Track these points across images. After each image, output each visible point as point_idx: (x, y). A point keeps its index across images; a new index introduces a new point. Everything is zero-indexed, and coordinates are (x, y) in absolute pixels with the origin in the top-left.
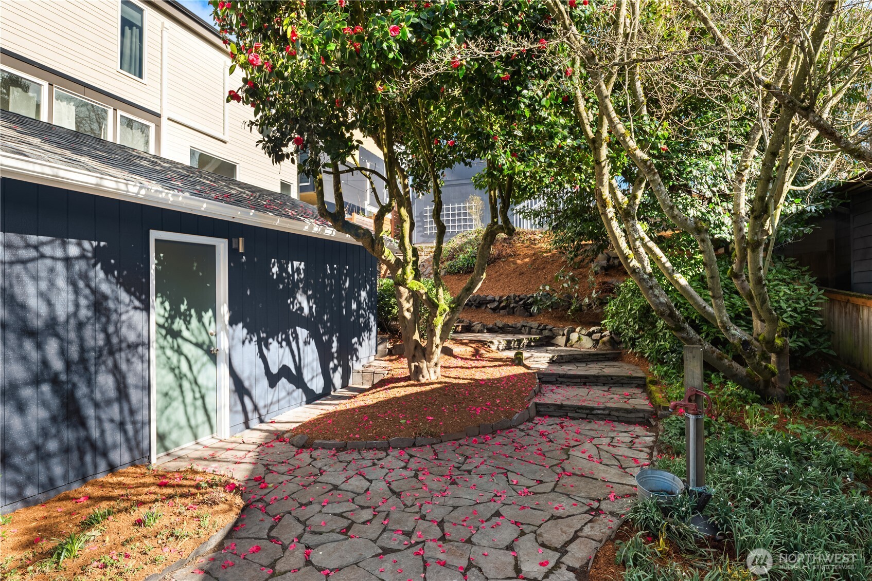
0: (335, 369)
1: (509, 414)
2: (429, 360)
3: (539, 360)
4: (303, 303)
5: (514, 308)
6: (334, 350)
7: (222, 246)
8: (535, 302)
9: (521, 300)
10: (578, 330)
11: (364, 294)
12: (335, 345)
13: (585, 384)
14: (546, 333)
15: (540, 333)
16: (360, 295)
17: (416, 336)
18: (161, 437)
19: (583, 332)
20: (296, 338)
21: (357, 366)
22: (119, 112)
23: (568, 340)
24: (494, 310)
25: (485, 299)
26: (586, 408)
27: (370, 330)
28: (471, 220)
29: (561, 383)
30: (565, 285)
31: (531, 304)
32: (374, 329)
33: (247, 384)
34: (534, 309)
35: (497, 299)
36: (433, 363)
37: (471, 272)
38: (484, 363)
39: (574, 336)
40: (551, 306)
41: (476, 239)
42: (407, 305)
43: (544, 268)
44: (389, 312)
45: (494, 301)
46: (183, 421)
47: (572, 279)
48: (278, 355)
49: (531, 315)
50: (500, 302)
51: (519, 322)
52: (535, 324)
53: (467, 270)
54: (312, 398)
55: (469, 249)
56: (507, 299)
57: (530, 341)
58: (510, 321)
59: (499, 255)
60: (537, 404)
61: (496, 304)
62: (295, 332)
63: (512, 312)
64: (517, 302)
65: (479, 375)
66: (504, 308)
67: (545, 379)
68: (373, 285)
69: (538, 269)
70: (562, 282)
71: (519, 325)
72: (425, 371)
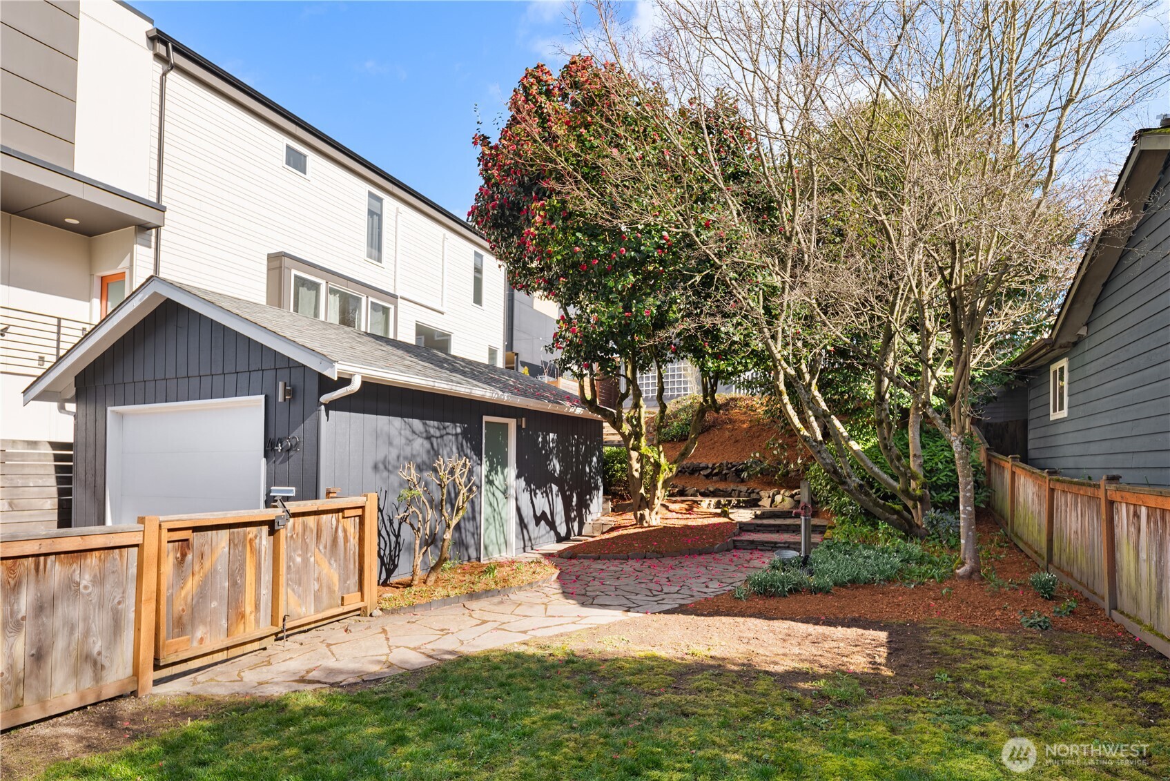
0: (575, 520)
1: (713, 544)
2: (651, 510)
3: (744, 515)
4: (556, 465)
5: (726, 474)
6: (574, 504)
7: (512, 423)
8: (746, 469)
9: (733, 466)
10: (782, 492)
11: (595, 459)
12: (575, 499)
13: (778, 532)
14: (754, 496)
15: (749, 496)
16: (591, 461)
17: (642, 491)
18: (486, 548)
19: (787, 494)
20: (551, 491)
21: (589, 519)
22: (371, 299)
23: (773, 501)
24: (707, 476)
25: (698, 467)
26: (772, 543)
27: (598, 490)
28: (686, 383)
29: (759, 531)
30: (775, 452)
31: (742, 471)
32: (602, 488)
33: (526, 521)
34: (745, 475)
35: (710, 466)
36: (654, 512)
37: (686, 440)
38: (695, 516)
39: (778, 498)
40: (761, 472)
41: (691, 406)
42: (636, 466)
43: (758, 436)
44: (613, 476)
45: (707, 468)
46: (495, 541)
47: (781, 446)
48: (541, 503)
49: (743, 481)
50: (713, 468)
51: (730, 487)
52: (743, 488)
53: (683, 438)
54: (560, 539)
55: (683, 416)
56: (720, 466)
57: (739, 502)
58: (722, 486)
59: (714, 422)
60: (734, 541)
61: (709, 471)
62: (551, 487)
63: (724, 478)
64: (729, 469)
65: (690, 523)
66: (716, 474)
67: (744, 527)
68: (601, 452)
69: (753, 437)
70: (772, 449)
71: (730, 489)
72: (647, 517)
